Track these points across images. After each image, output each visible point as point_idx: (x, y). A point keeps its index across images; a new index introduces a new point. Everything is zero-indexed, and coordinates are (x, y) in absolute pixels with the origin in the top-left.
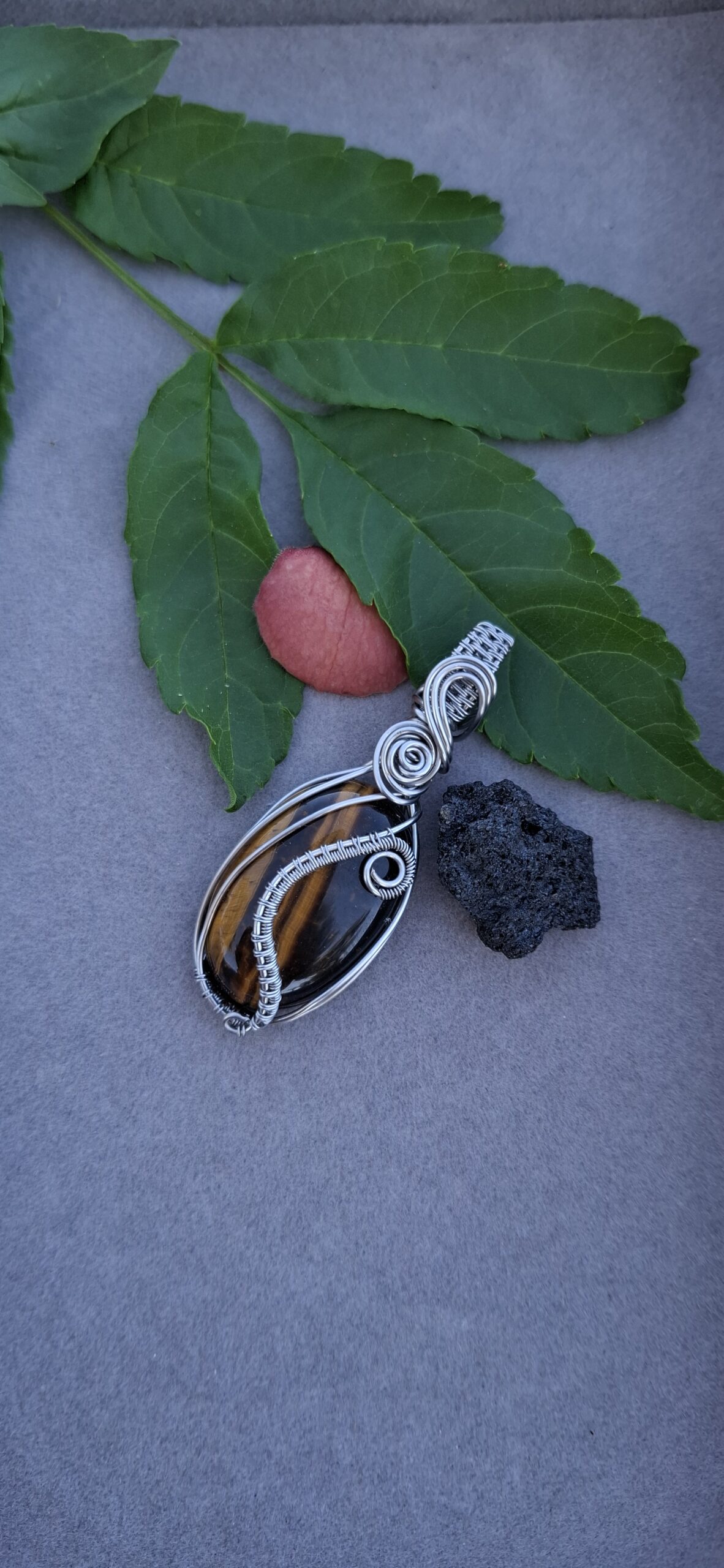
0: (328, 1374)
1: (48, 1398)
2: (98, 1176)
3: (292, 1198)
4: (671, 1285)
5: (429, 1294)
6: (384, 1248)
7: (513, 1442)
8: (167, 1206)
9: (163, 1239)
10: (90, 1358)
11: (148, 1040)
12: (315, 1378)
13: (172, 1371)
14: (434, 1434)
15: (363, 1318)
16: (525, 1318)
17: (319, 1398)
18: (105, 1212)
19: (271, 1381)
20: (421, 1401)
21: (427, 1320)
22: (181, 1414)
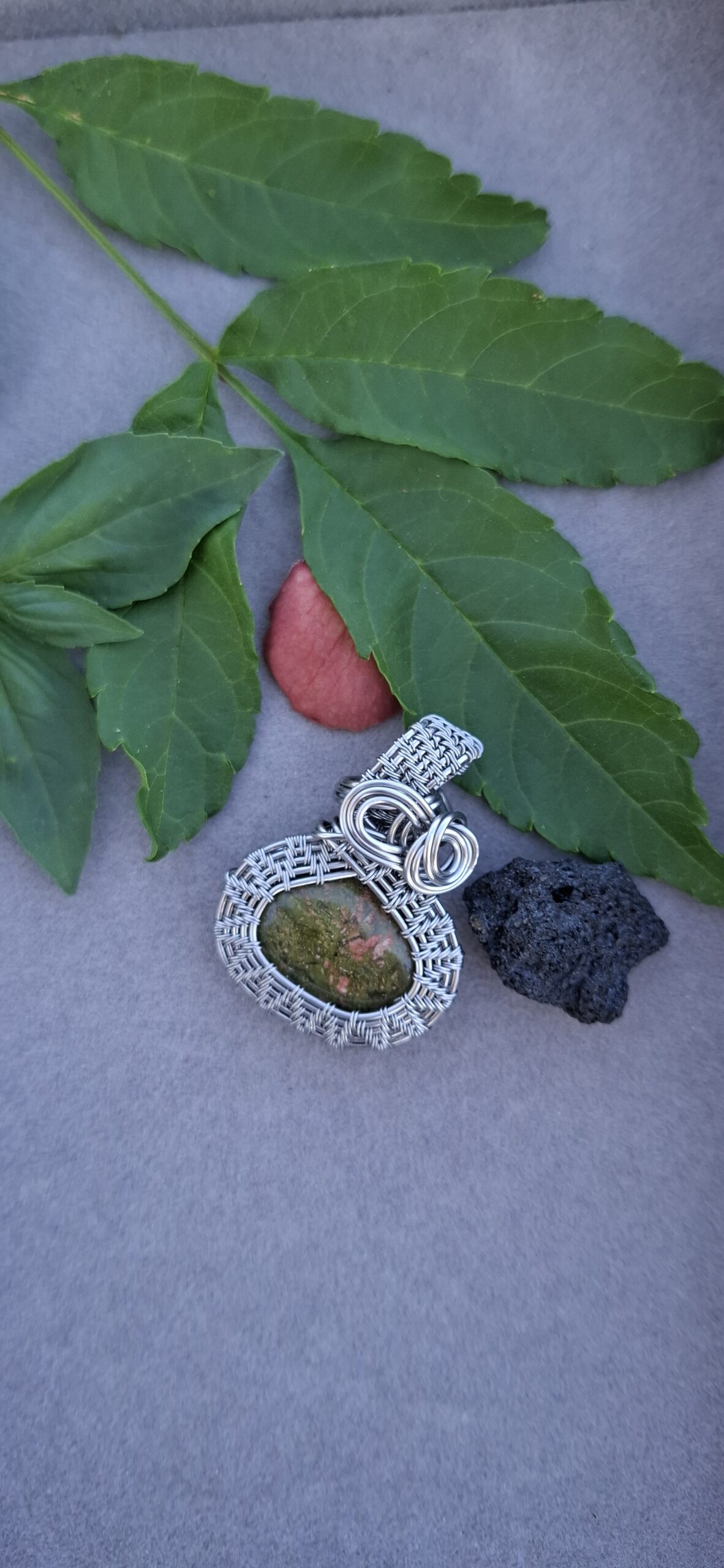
0: (330, 1469)
1: (55, 1500)
2: (89, 1288)
3: (286, 1304)
4: (672, 1373)
5: (429, 1391)
6: (382, 1348)
7: (517, 1527)
8: (161, 1315)
9: (159, 1346)
10: (93, 1462)
11: (132, 1152)
12: (317, 1473)
13: (176, 1471)
14: (438, 1521)
15: (363, 1416)
16: (525, 1409)
17: (323, 1491)
18: (99, 1322)
19: (274, 1477)
20: (424, 1491)
21: (427, 1415)
22: (188, 1510)
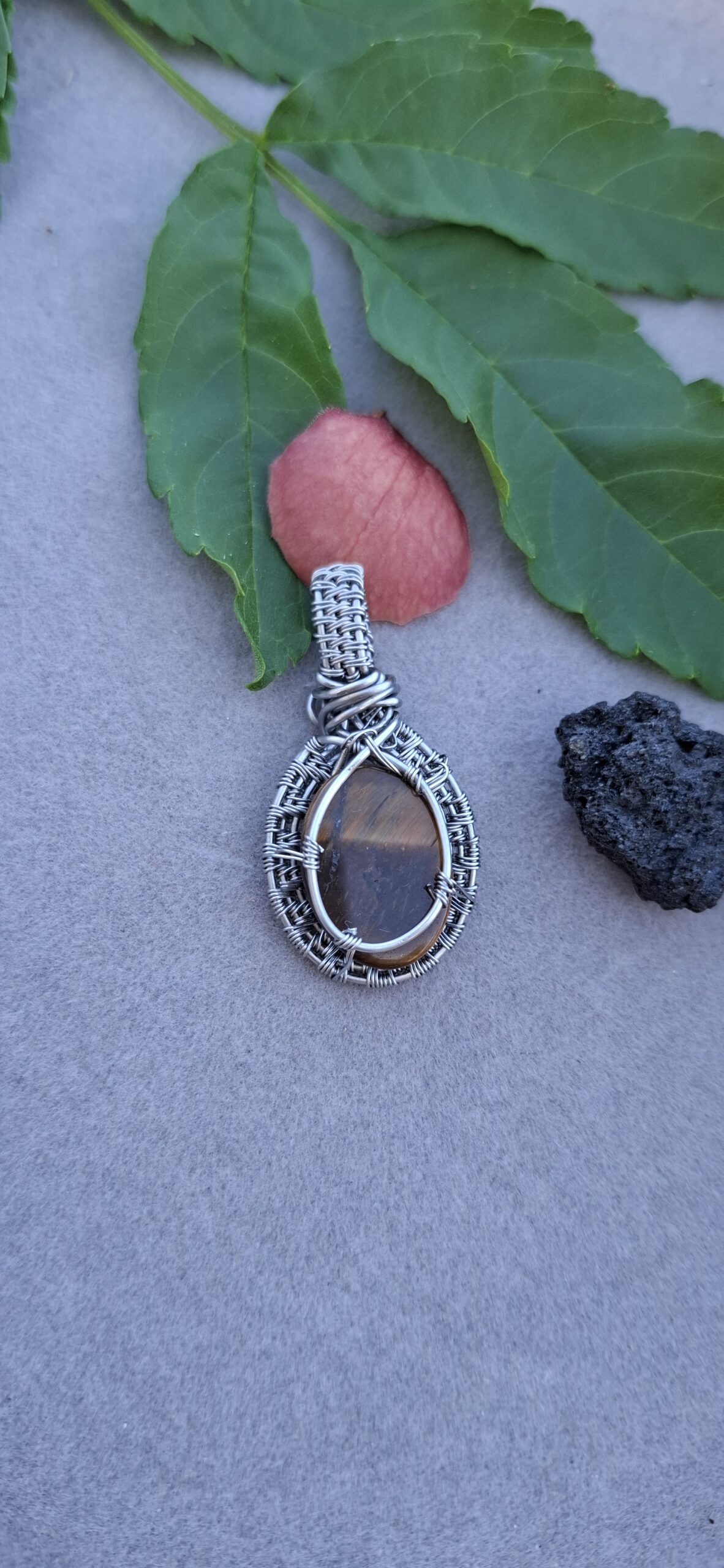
0: (365, 1449)
2: (54, 1170)
3: (322, 1204)
5: (504, 1336)
6: (444, 1273)
7: (610, 1538)
8: (150, 1213)
9: (144, 1259)
10: (31, 1429)
11: (134, 984)
12: (347, 1454)
13: (148, 1448)
14: (507, 1529)
15: (416, 1370)
16: (626, 1367)
17: (353, 1483)
18: (63, 1221)
19: (286, 1462)
20: (490, 1485)
21: (500, 1371)
22: (159, 1510)
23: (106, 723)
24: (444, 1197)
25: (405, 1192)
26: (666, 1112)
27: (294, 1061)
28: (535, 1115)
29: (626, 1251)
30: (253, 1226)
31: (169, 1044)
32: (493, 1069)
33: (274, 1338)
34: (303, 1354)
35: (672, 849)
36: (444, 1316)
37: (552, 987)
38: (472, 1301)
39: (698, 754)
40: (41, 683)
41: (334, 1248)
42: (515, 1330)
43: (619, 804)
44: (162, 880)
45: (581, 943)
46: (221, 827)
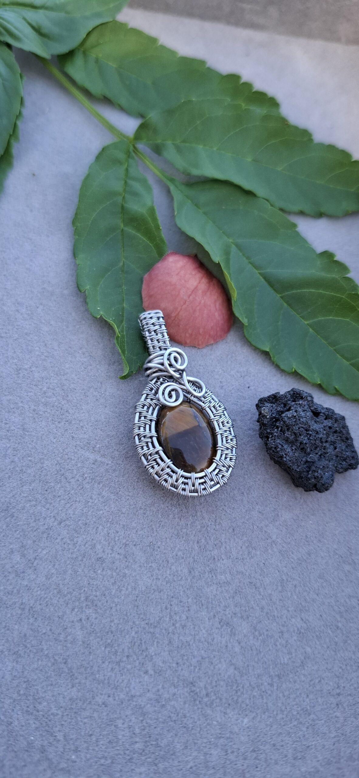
23: (45, 393)
24: (196, 629)
25: (177, 625)
26: (306, 591)
27: (126, 557)
28: (242, 589)
29: (286, 659)
30: (102, 639)
31: (65, 546)
32: (222, 566)
33: (109, 696)
34: (124, 705)
35: (309, 462)
36: (195, 689)
37: (252, 527)
38: (209, 681)
39: (321, 418)
40: (16, 373)
41: (141, 652)
42: (230, 697)
43: (284, 439)
44: (67, 467)
45: (266, 506)
46: (97, 443)
